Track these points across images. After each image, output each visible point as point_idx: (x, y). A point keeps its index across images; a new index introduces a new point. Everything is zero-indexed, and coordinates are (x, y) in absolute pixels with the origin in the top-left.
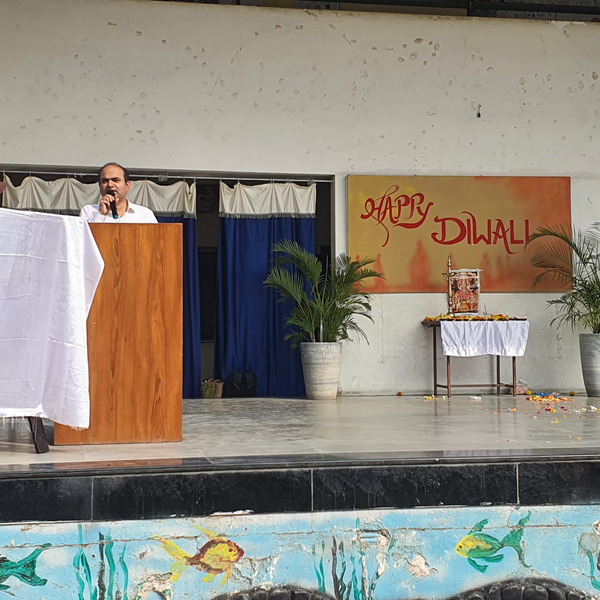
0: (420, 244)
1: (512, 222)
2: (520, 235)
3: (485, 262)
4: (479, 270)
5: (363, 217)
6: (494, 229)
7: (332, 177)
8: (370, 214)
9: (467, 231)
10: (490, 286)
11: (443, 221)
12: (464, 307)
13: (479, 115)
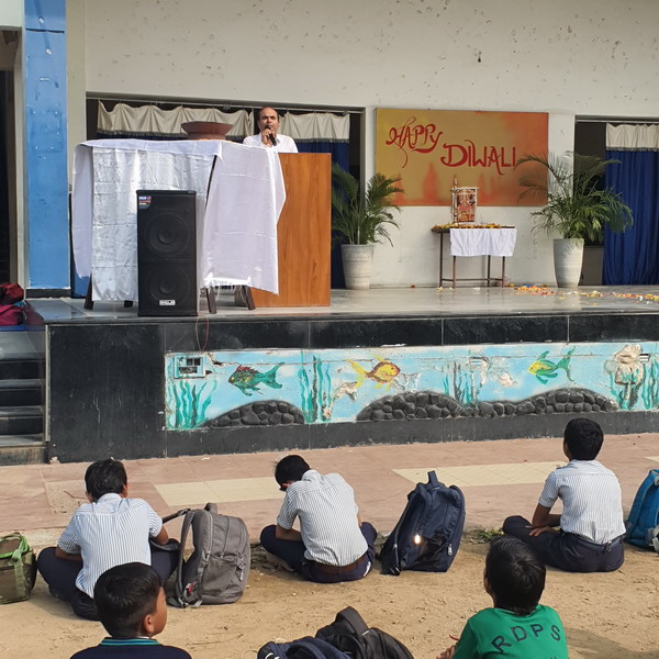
0: (431, 167)
1: (503, 149)
2: (509, 160)
3: (481, 181)
4: (476, 188)
5: (388, 143)
6: (489, 155)
7: (362, 109)
8: (393, 141)
9: (468, 156)
10: (484, 201)
11: (450, 147)
12: (465, 218)
13: (479, 60)
